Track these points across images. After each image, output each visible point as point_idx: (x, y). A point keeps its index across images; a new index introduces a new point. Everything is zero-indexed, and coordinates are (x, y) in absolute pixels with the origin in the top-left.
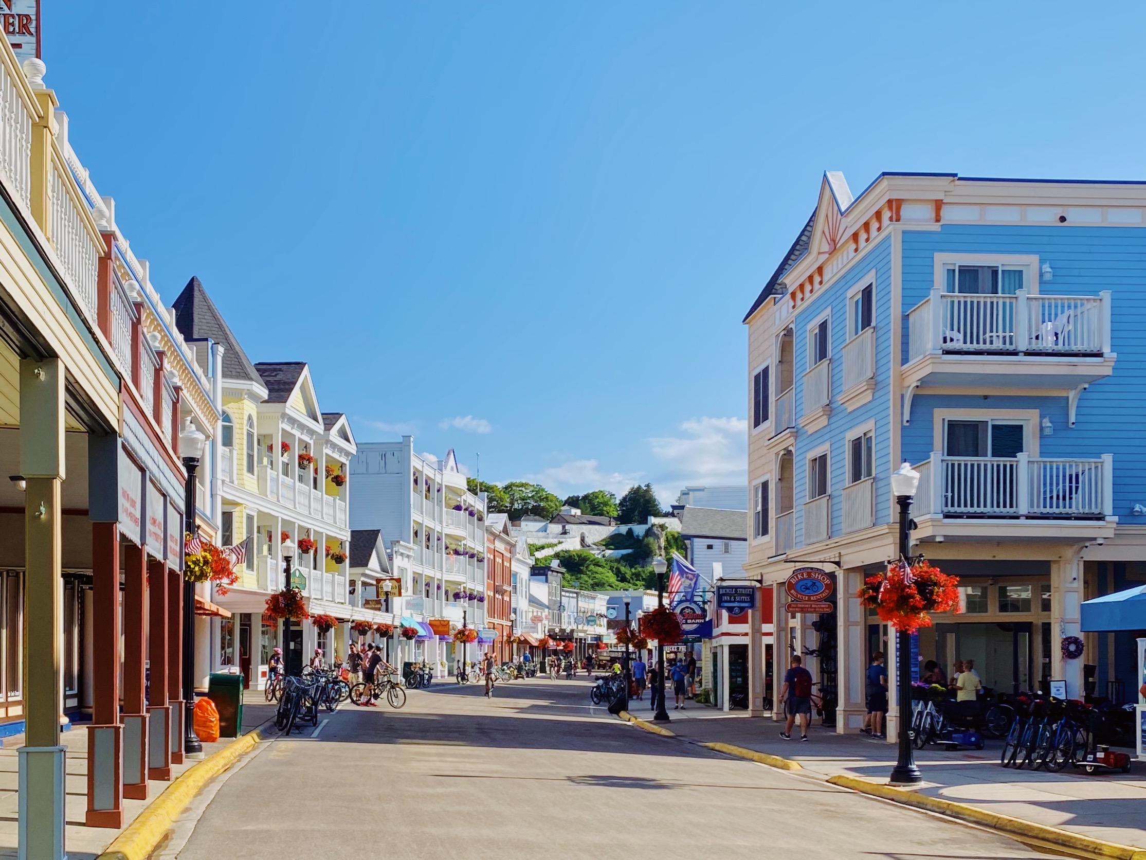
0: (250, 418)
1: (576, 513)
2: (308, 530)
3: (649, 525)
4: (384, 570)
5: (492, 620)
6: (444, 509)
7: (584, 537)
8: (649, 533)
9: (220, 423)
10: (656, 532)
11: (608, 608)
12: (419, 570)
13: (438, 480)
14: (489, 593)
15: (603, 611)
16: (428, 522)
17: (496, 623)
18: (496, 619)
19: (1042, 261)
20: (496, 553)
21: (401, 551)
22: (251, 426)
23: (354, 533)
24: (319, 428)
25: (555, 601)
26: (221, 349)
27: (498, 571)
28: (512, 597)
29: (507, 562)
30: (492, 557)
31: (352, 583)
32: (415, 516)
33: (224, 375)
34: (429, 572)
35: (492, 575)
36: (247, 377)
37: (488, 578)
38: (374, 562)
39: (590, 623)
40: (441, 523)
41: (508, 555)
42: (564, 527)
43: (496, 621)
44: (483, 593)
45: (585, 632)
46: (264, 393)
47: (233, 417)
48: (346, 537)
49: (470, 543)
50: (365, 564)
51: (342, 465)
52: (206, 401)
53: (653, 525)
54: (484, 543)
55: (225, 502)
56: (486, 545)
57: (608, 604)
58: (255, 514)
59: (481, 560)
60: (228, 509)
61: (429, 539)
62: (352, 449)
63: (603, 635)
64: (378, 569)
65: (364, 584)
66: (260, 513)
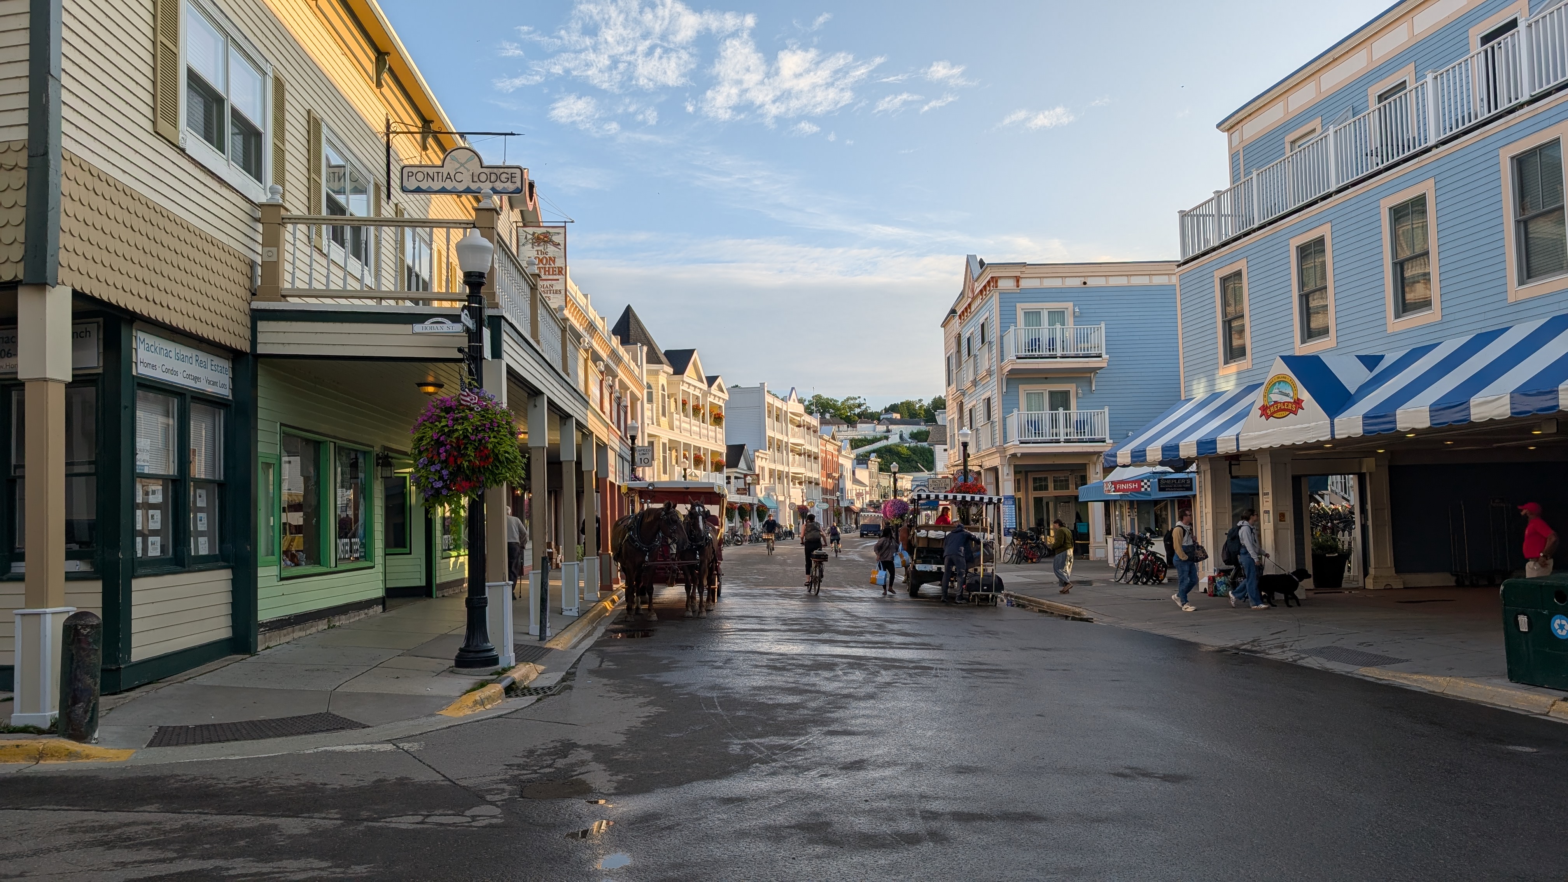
0: (663, 386)
1: (896, 417)
2: (699, 448)
4: (750, 469)
5: (826, 497)
6: (789, 425)
7: (902, 434)
9: (645, 391)
12: (773, 466)
13: (785, 408)
14: (823, 479)
15: (909, 486)
16: (779, 436)
17: (828, 498)
18: (828, 495)
19: (1074, 306)
20: (828, 453)
21: (761, 455)
22: (664, 390)
23: (729, 448)
24: (705, 386)
25: (874, 481)
26: (645, 348)
27: (829, 464)
28: (840, 481)
29: (835, 458)
30: (824, 455)
31: (728, 478)
32: (769, 433)
33: (648, 362)
34: (780, 467)
35: (823, 467)
36: (661, 363)
37: (822, 469)
38: (742, 464)
40: (787, 435)
41: (836, 453)
42: (887, 427)
44: (818, 479)
46: (671, 370)
47: (653, 386)
48: (723, 450)
49: (808, 447)
50: (736, 466)
51: (720, 407)
52: (638, 381)
55: (650, 435)
56: (819, 448)
57: (912, 482)
58: (667, 442)
59: (816, 458)
60: (651, 439)
61: (779, 446)
62: (726, 396)
64: (745, 468)
65: (736, 478)
66: (670, 440)
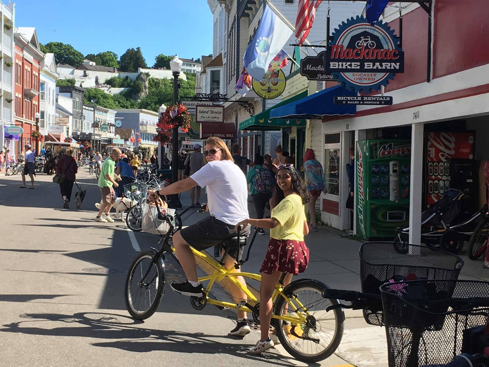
1: (92, 64)
3: (139, 73)
5: (20, 119)
7: (98, 79)
8: (139, 78)
10: (143, 77)
11: (116, 120)
14: (17, 95)
15: (112, 121)
17: (24, 122)
18: (24, 118)
20: (25, 61)
25: (77, 112)
27: (27, 77)
28: (40, 102)
29: (36, 71)
30: (20, 64)
37: (17, 81)
39: (103, 130)
41: (36, 65)
42: (85, 72)
43: (24, 120)
44: (11, 94)
45: (100, 135)
53: (141, 73)
54: (11, 48)
56: (13, 51)
57: (115, 117)
59: (9, 65)
63: (113, 139)
